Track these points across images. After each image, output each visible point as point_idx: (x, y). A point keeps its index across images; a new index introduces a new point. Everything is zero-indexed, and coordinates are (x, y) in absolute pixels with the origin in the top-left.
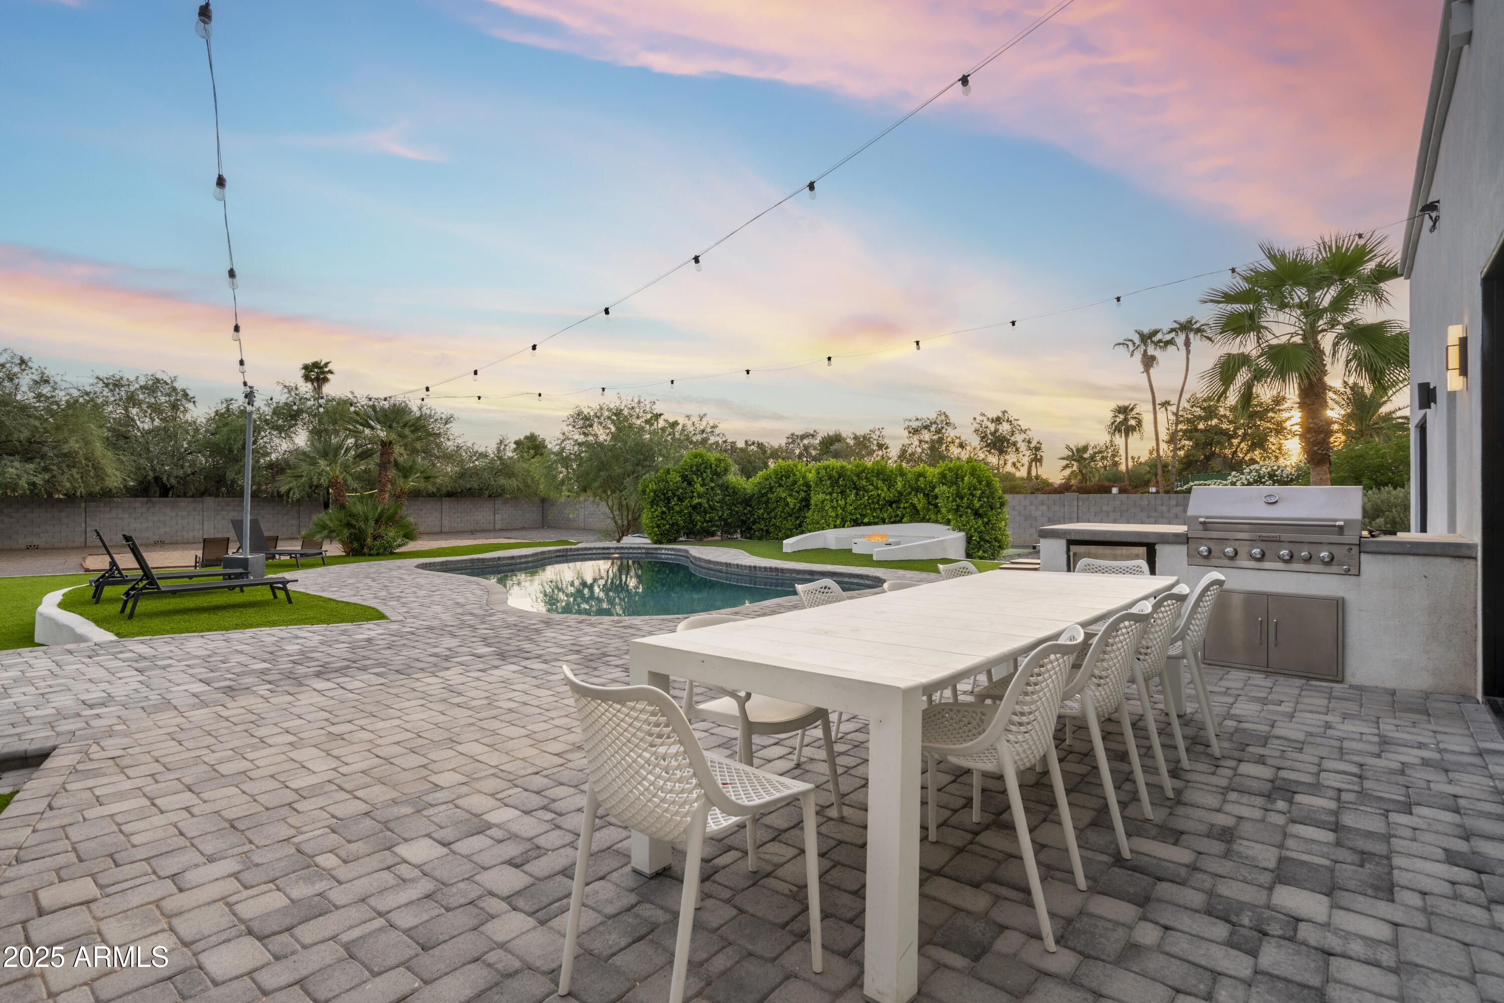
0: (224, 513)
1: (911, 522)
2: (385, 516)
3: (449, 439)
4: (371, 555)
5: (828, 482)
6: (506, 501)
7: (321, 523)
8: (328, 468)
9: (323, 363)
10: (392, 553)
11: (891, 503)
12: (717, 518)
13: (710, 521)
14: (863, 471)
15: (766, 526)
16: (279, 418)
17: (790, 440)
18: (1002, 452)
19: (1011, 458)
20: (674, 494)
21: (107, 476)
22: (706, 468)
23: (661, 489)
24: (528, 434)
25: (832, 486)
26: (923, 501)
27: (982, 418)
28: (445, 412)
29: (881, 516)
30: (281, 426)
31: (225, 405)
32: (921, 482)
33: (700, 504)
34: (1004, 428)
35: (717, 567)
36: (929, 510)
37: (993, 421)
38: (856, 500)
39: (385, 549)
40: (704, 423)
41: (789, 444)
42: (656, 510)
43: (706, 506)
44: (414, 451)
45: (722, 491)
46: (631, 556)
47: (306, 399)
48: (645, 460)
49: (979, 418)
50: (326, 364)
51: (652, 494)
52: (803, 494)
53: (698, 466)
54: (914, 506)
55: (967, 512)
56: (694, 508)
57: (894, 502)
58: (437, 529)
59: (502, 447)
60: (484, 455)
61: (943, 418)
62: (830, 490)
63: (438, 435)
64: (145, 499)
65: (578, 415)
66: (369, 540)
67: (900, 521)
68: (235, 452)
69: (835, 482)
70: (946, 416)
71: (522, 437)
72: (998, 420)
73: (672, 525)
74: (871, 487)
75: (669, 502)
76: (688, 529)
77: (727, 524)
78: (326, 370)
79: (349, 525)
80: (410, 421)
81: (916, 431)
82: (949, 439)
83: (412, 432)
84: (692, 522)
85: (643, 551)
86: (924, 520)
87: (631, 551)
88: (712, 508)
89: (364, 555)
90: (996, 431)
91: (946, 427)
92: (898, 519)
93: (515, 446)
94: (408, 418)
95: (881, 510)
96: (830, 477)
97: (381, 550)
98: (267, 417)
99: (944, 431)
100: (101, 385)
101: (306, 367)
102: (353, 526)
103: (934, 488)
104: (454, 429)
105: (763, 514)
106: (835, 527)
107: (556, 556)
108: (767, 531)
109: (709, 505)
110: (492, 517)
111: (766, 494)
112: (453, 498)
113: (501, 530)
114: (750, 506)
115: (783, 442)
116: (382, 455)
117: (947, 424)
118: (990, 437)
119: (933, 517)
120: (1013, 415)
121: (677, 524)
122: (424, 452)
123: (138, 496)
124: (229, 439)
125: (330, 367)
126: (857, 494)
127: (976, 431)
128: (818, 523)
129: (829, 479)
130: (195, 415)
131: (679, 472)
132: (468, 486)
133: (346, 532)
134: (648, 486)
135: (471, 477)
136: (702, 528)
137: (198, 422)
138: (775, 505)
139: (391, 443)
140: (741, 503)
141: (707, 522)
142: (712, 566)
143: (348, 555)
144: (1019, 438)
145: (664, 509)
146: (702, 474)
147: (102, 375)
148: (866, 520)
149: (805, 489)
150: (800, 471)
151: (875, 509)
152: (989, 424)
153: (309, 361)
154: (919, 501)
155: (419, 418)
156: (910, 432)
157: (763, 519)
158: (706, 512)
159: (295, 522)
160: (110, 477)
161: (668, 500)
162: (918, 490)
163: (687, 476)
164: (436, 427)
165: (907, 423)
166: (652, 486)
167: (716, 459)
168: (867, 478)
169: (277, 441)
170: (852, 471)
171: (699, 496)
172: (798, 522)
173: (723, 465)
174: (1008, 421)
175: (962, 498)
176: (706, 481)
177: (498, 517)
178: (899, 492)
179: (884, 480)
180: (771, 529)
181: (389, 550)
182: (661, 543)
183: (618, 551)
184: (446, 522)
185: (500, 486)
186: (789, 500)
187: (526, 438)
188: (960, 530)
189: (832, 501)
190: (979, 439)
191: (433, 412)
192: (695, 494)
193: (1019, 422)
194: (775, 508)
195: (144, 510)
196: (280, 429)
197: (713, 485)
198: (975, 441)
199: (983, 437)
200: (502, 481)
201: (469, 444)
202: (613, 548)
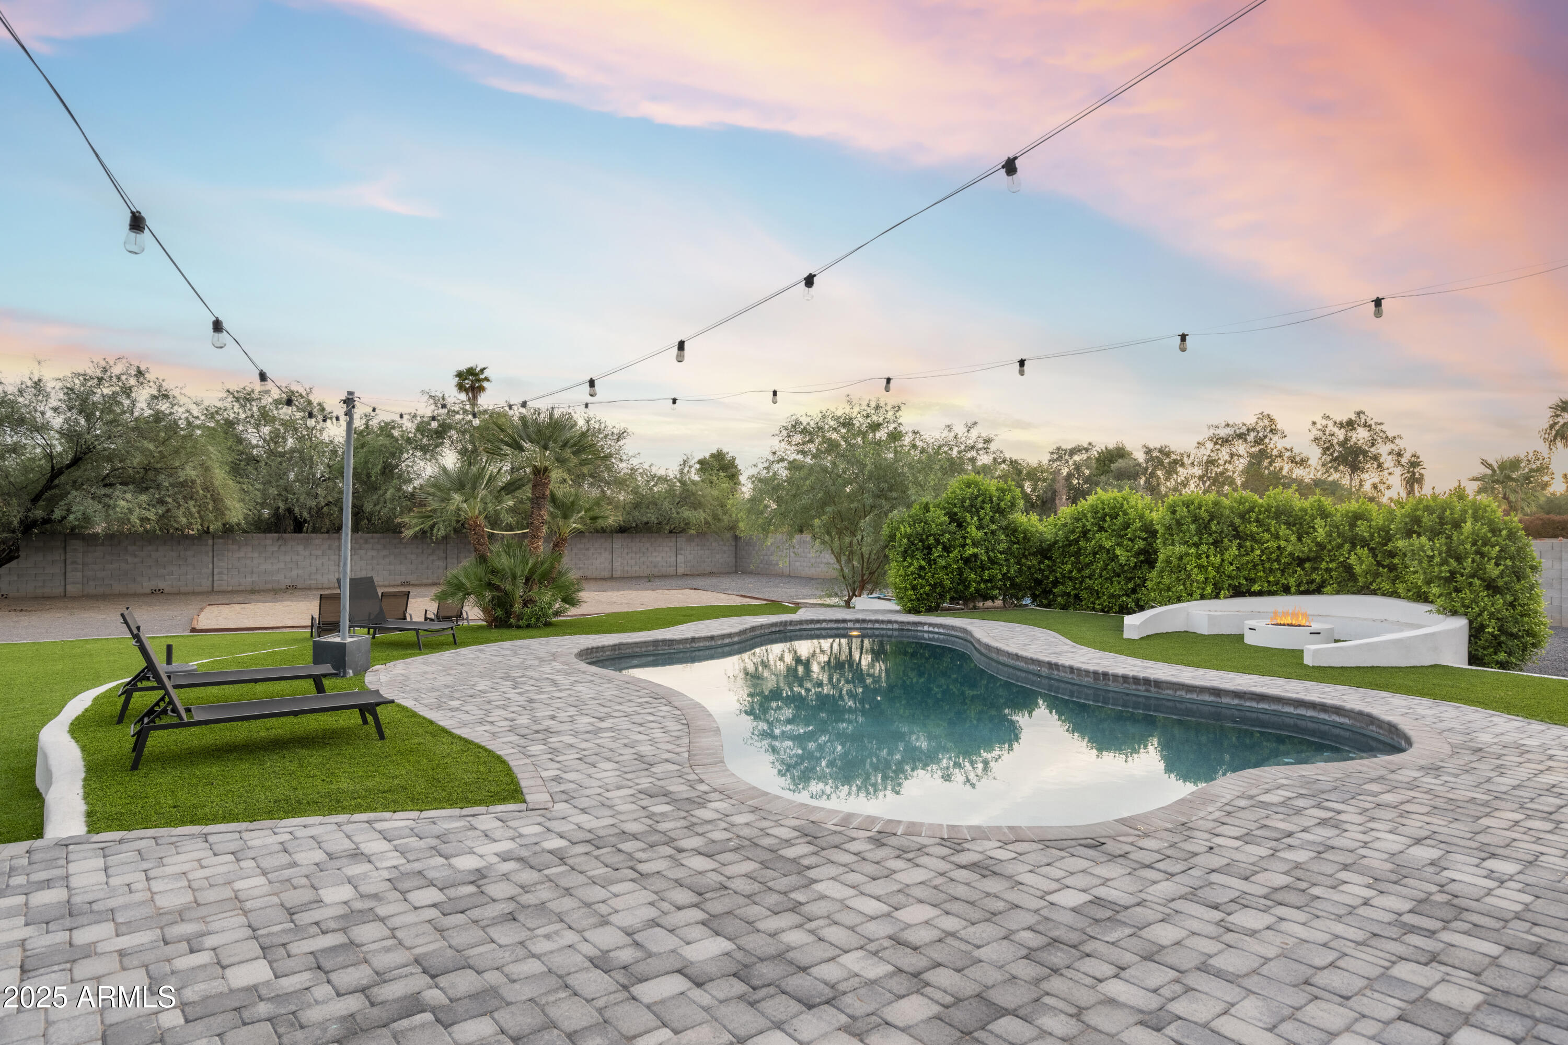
0: (362, 552)
1: (1338, 593)
2: (539, 572)
3: (621, 460)
4: (519, 627)
5: (1193, 527)
6: (691, 539)
7: (456, 581)
8: (465, 505)
9: (478, 369)
10: (548, 624)
11: (1301, 562)
12: (1000, 576)
13: (990, 581)
14: (1252, 510)
15: (1075, 589)
16: (423, 436)
17: (1055, 456)
18: (1355, 468)
19: (1370, 477)
20: (938, 541)
21: (227, 508)
22: (983, 502)
23: (918, 534)
24: (715, 451)
25: (1199, 533)
26: (1368, 560)
27: (1324, 422)
28: (618, 426)
29: (1283, 581)
30: (426, 445)
31: (364, 421)
32: (1362, 529)
33: (975, 555)
34: (1360, 436)
35: (1032, 667)
36: (1377, 575)
37: (1341, 426)
38: (1241, 555)
39: (538, 619)
40: (974, 433)
41: (1054, 461)
42: (911, 564)
43: (984, 558)
44: (579, 479)
45: (1007, 536)
46: (877, 632)
47: (454, 411)
48: (891, 489)
49: (1321, 422)
50: (482, 370)
51: (905, 541)
52: (1140, 544)
53: (974, 498)
54: (1348, 569)
55: (1471, 584)
56: (967, 561)
57: (1308, 559)
58: (607, 574)
59: (686, 469)
60: (663, 479)
61: (1266, 422)
62: (1196, 539)
63: (608, 457)
64: (276, 535)
65: (794, 426)
66: (517, 607)
67: (1318, 590)
68: (373, 478)
69: (1202, 528)
70: (1271, 420)
71: (707, 455)
72: (1350, 425)
73: (934, 586)
74: (1267, 536)
75: (930, 553)
76: (956, 592)
77: (1014, 585)
78: (482, 377)
79: (490, 585)
80: (572, 438)
81: (1226, 441)
82: (1275, 452)
83: (574, 453)
84: (964, 582)
85: (896, 626)
86: (1366, 590)
87: (877, 625)
88: (993, 561)
89: (510, 626)
90: (1347, 440)
91: (1270, 435)
92: (1313, 587)
93: (698, 466)
94: (569, 435)
95: (1283, 572)
96: (1195, 519)
97: (533, 620)
98: (411, 435)
99: (1267, 440)
100: (230, 399)
101: (460, 375)
102: (498, 588)
103: (1388, 538)
104: (628, 446)
105: (1071, 572)
106: (1203, 597)
107: (771, 633)
108: (1077, 597)
109: (989, 557)
110: (673, 559)
111: (1077, 541)
112: (625, 535)
113: (684, 575)
114: (1050, 558)
115: (1045, 459)
116: (534, 486)
117: (1271, 431)
118: (1337, 448)
119: (1386, 586)
120: (1373, 415)
121: (941, 584)
122: (592, 476)
123: (270, 532)
124: (366, 462)
125: (486, 373)
126: (1240, 546)
127: (1316, 439)
128: (1169, 589)
129: (1194, 522)
130: (332, 434)
131: (945, 508)
132: (645, 519)
133: (488, 595)
134: (898, 529)
135: (648, 508)
136: (977, 590)
137: (336, 440)
138: (1091, 558)
139: (546, 469)
140: (1034, 554)
141: (986, 581)
142: (1021, 664)
143: (489, 626)
144: (1383, 449)
145: (923, 563)
146: (978, 511)
147: (233, 387)
148: (1256, 588)
149: (1144, 535)
150: (1134, 507)
151: (1271, 570)
152: (1336, 430)
153: (463, 367)
154: (1360, 561)
155: (584, 435)
156: (1216, 444)
157: (1070, 579)
158: (983, 568)
159: (441, 564)
160: (230, 510)
161: (929, 548)
162: (1355, 542)
163: (956, 514)
164: (607, 446)
165: (1212, 431)
166: (905, 529)
167: (997, 490)
168: (1257, 521)
169: (422, 464)
170: (1231, 508)
171: (975, 545)
172: (1130, 586)
173: (1009, 497)
174: (1365, 425)
175: (1459, 559)
176: (986, 521)
177: (681, 558)
178: (1318, 544)
179: (1289, 525)
180: (1084, 594)
181: (543, 620)
182: (917, 612)
183: (858, 625)
184: (617, 565)
185: (684, 520)
186: (1118, 552)
187: (712, 456)
188: (1454, 613)
189: (1199, 557)
190: (1320, 450)
191: (603, 426)
192: (968, 541)
193: (1383, 427)
194: (1091, 563)
195: (276, 549)
196: (424, 449)
197: (994, 527)
198: (1315, 455)
199: (1328, 449)
200: (687, 513)
201: (646, 466)
202: (850, 621)
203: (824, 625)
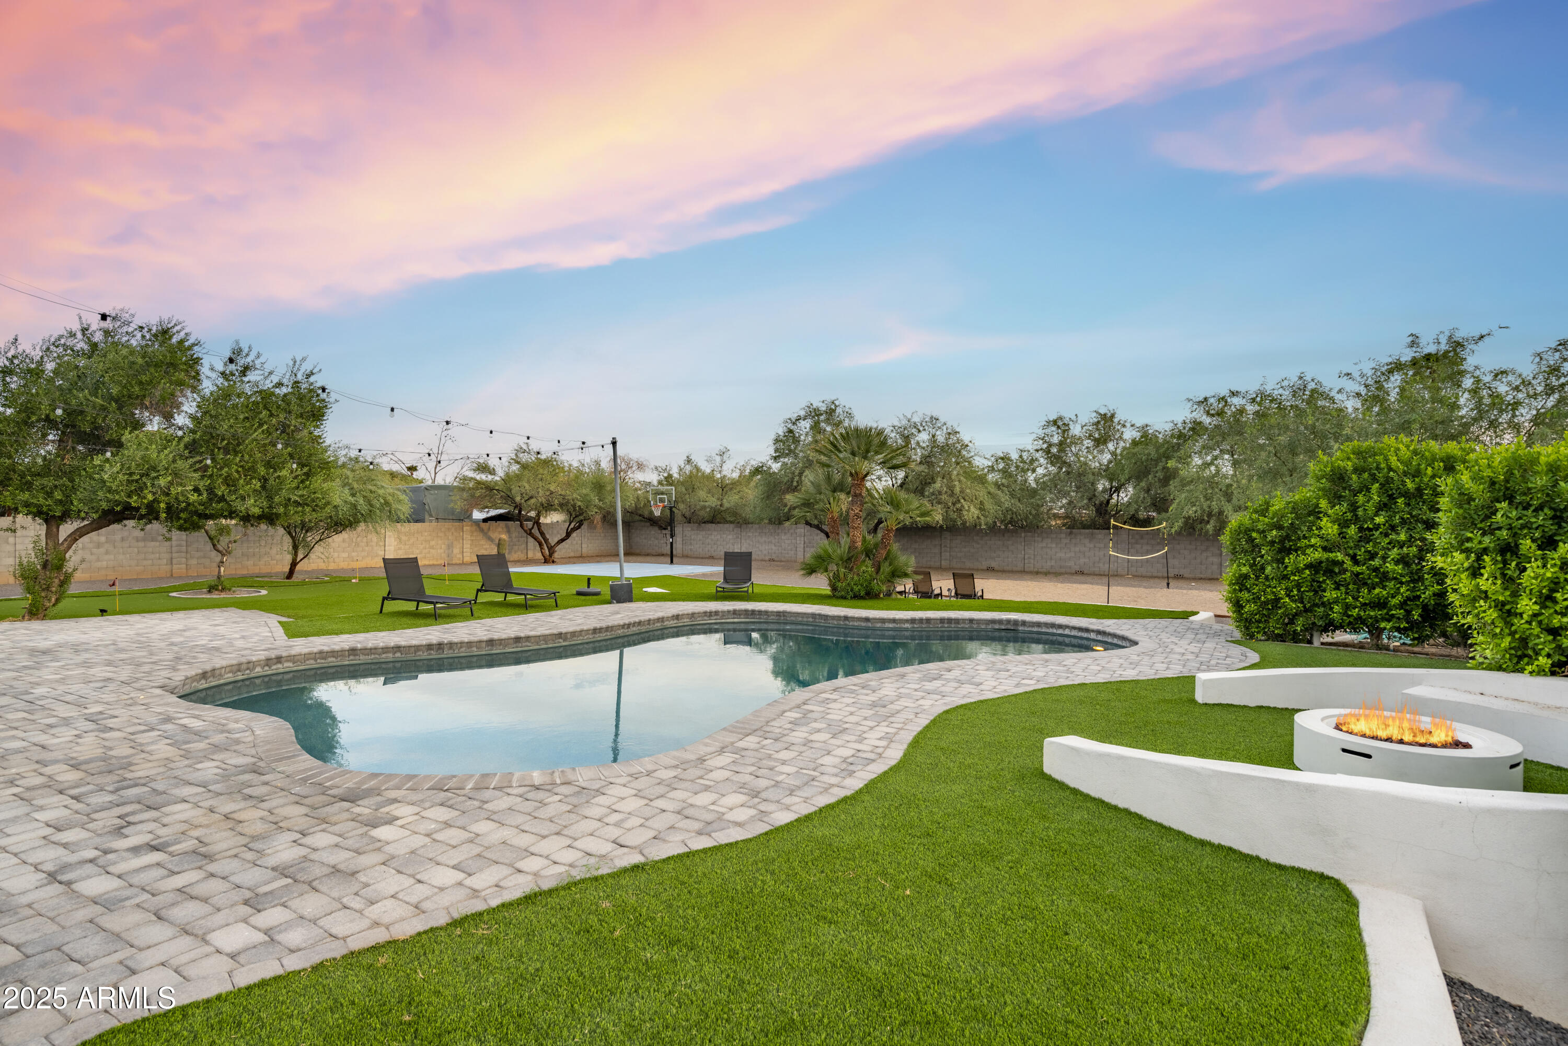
202: (1093, 631)
203: (1067, 632)
